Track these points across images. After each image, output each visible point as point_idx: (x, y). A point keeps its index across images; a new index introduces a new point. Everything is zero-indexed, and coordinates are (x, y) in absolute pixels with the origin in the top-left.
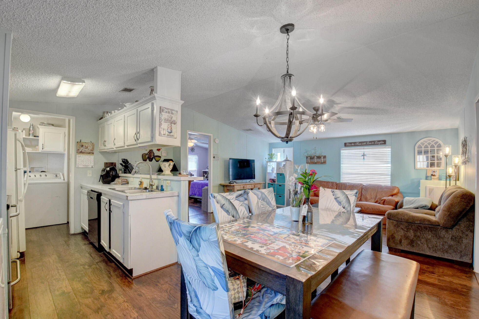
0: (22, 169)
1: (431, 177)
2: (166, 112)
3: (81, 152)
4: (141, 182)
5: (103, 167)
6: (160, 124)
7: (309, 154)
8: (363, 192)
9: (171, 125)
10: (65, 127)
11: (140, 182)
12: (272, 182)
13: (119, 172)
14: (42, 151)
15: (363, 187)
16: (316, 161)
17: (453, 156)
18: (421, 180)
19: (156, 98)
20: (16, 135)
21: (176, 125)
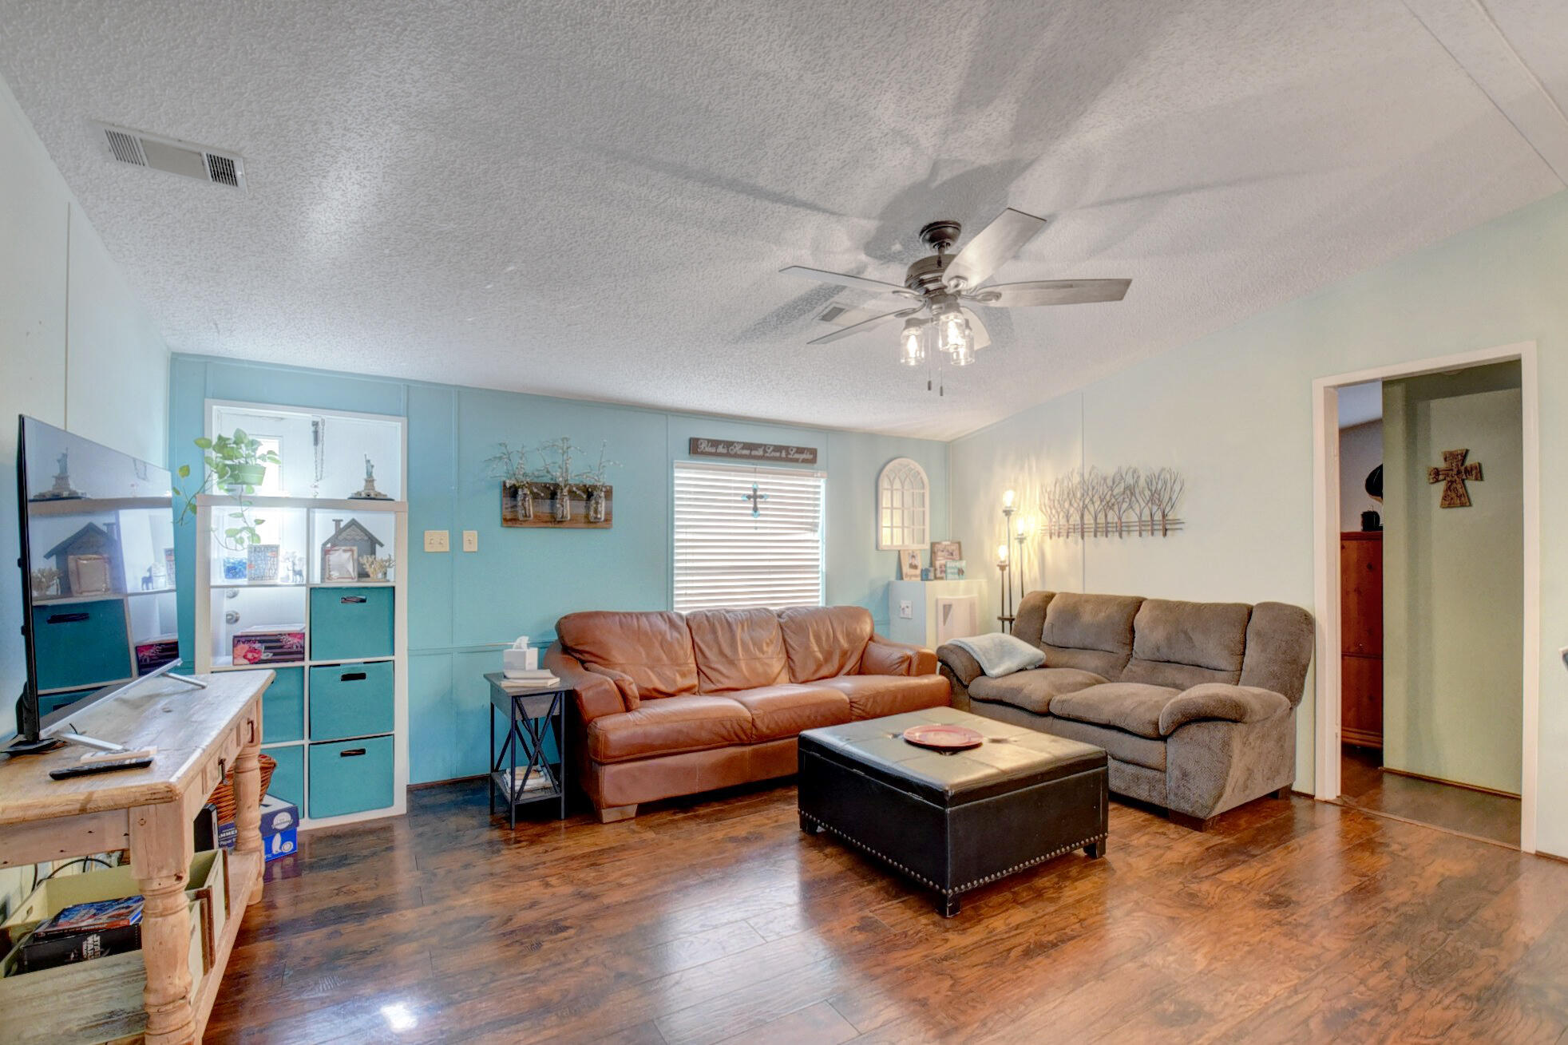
7: (527, 472)
12: (265, 655)
16: (568, 512)
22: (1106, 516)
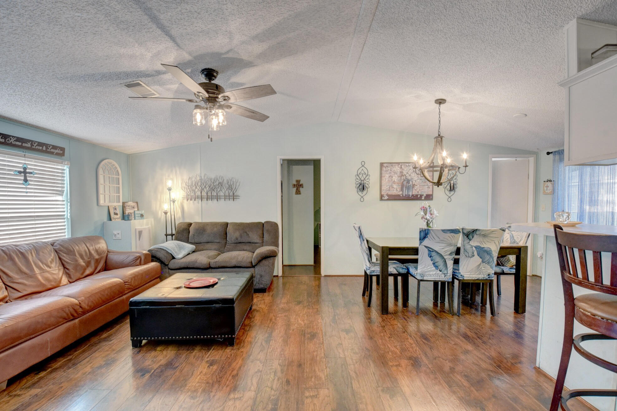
1: (114, 216)
22: (211, 193)
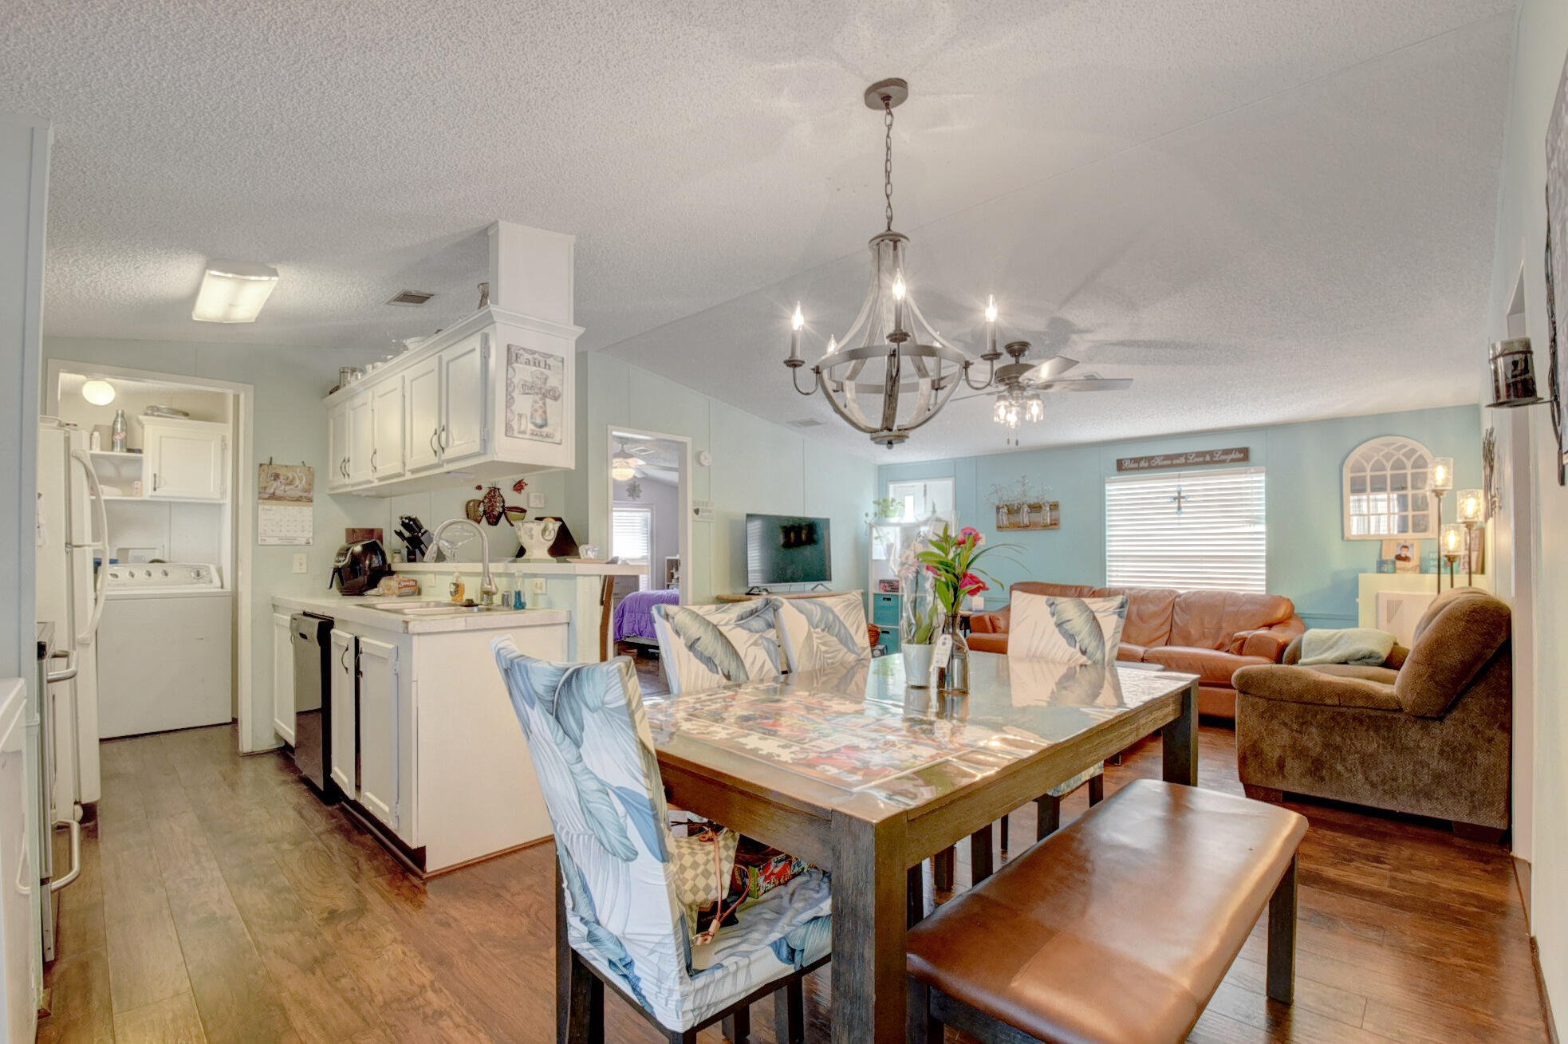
0: (89, 546)
1: (1394, 563)
2: (528, 363)
3: (273, 497)
4: (457, 586)
5: (341, 541)
6: (510, 401)
7: (1005, 498)
8: (1175, 616)
9: (544, 404)
10: (223, 420)
11: (454, 584)
12: (888, 589)
13: (393, 558)
14: (151, 496)
15: (1177, 599)
16: (1026, 521)
17: (1458, 493)
18: (1361, 576)
19: (495, 319)
20: (67, 440)
21: (559, 401)
